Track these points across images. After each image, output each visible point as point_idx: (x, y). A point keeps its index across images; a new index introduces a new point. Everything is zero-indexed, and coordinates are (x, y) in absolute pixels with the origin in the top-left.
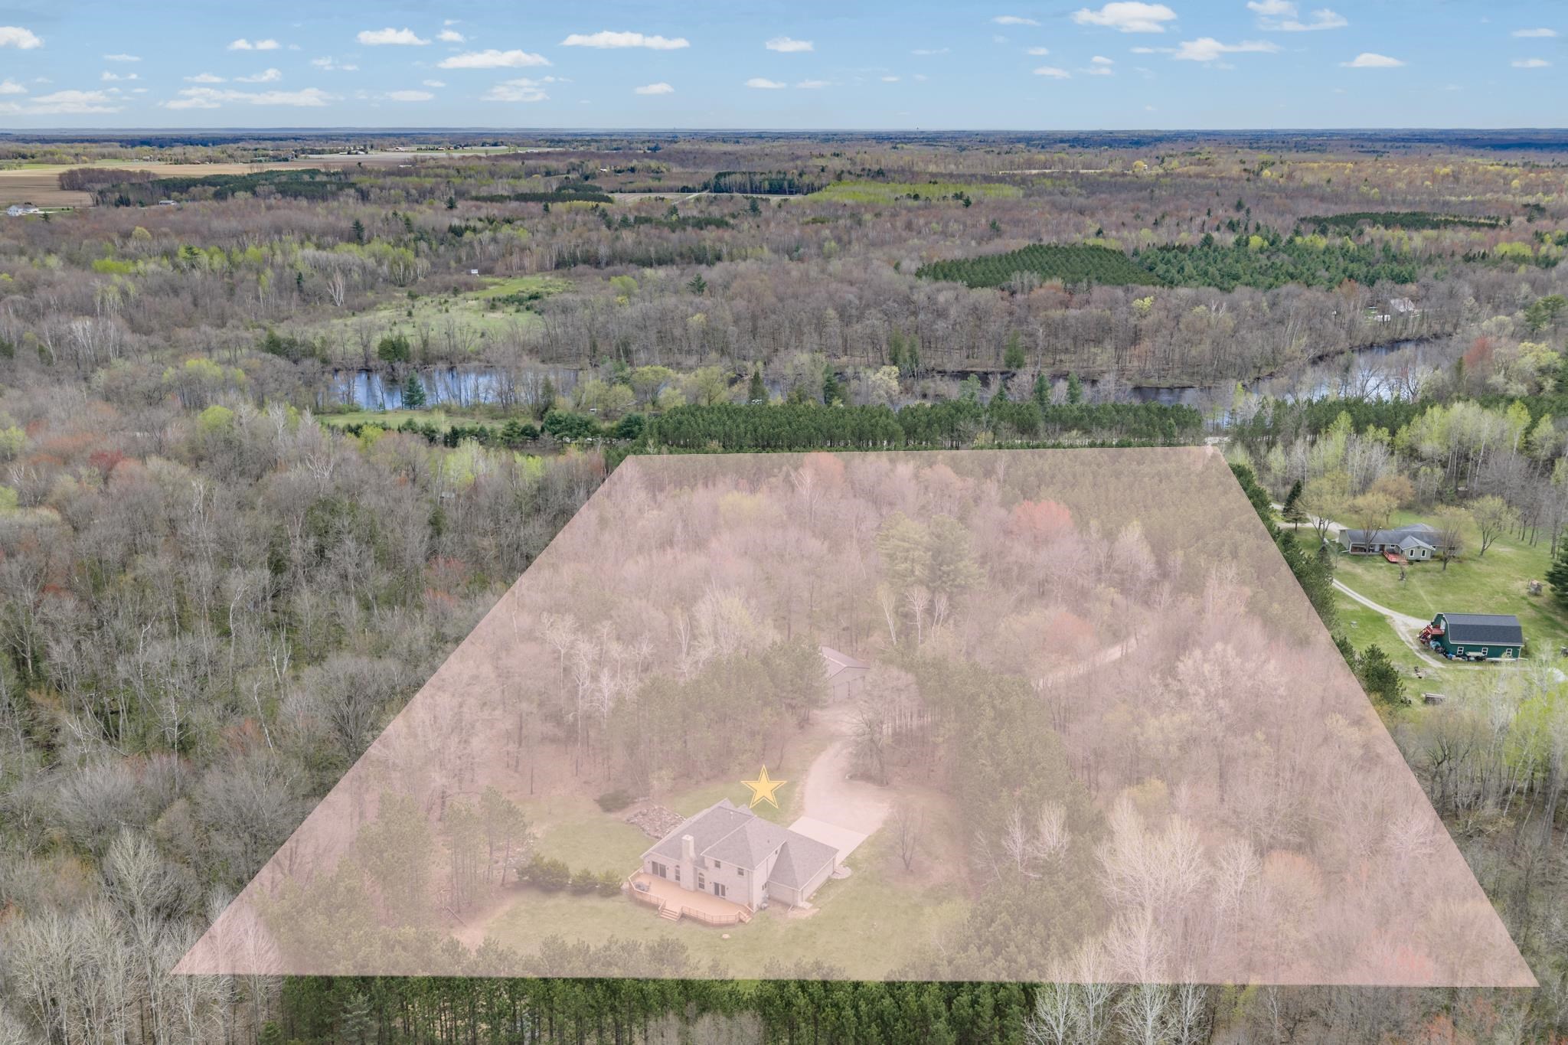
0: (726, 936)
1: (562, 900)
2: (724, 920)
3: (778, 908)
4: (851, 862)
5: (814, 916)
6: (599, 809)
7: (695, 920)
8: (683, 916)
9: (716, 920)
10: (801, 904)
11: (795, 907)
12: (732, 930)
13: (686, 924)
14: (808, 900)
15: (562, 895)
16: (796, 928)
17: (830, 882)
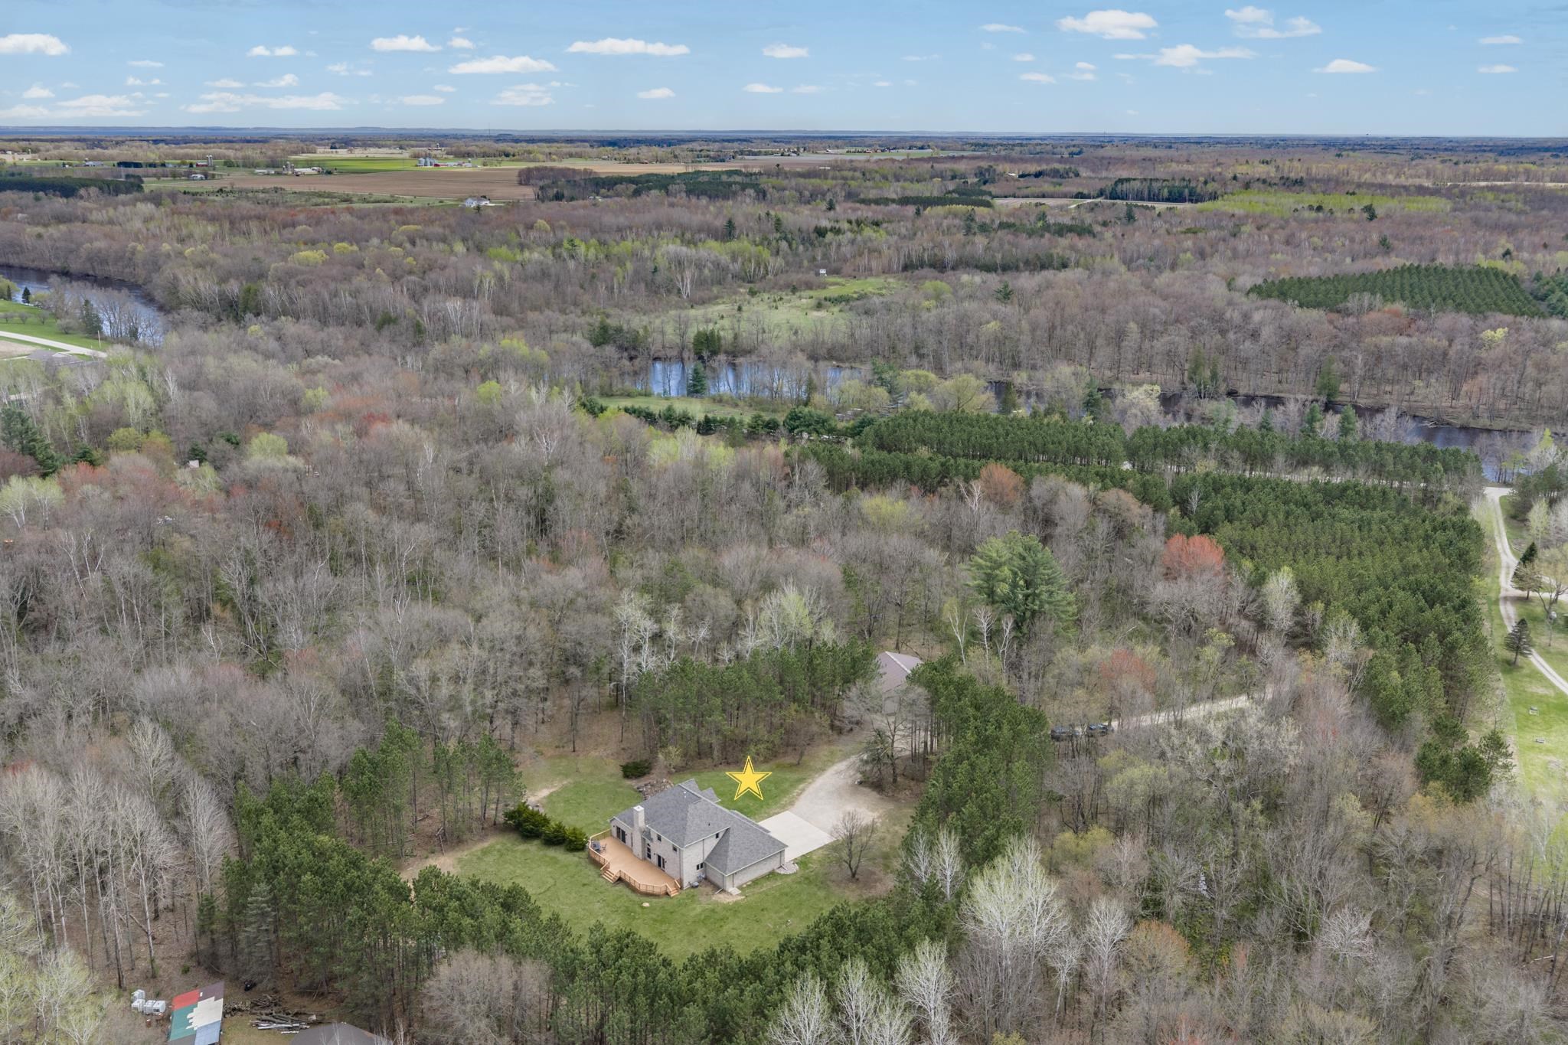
0: (646, 905)
1: (533, 848)
2: (650, 890)
3: (709, 889)
4: (803, 861)
5: (736, 903)
6: (621, 774)
7: (628, 885)
8: (620, 880)
9: (643, 889)
10: (730, 889)
11: (723, 891)
12: (655, 900)
13: (620, 887)
14: (740, 888)
15: (536, 842)
16: (713, 910)
17: (772, 875)
